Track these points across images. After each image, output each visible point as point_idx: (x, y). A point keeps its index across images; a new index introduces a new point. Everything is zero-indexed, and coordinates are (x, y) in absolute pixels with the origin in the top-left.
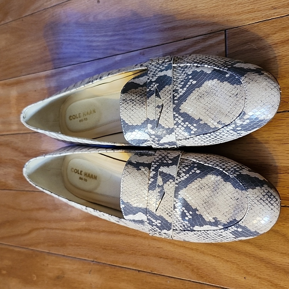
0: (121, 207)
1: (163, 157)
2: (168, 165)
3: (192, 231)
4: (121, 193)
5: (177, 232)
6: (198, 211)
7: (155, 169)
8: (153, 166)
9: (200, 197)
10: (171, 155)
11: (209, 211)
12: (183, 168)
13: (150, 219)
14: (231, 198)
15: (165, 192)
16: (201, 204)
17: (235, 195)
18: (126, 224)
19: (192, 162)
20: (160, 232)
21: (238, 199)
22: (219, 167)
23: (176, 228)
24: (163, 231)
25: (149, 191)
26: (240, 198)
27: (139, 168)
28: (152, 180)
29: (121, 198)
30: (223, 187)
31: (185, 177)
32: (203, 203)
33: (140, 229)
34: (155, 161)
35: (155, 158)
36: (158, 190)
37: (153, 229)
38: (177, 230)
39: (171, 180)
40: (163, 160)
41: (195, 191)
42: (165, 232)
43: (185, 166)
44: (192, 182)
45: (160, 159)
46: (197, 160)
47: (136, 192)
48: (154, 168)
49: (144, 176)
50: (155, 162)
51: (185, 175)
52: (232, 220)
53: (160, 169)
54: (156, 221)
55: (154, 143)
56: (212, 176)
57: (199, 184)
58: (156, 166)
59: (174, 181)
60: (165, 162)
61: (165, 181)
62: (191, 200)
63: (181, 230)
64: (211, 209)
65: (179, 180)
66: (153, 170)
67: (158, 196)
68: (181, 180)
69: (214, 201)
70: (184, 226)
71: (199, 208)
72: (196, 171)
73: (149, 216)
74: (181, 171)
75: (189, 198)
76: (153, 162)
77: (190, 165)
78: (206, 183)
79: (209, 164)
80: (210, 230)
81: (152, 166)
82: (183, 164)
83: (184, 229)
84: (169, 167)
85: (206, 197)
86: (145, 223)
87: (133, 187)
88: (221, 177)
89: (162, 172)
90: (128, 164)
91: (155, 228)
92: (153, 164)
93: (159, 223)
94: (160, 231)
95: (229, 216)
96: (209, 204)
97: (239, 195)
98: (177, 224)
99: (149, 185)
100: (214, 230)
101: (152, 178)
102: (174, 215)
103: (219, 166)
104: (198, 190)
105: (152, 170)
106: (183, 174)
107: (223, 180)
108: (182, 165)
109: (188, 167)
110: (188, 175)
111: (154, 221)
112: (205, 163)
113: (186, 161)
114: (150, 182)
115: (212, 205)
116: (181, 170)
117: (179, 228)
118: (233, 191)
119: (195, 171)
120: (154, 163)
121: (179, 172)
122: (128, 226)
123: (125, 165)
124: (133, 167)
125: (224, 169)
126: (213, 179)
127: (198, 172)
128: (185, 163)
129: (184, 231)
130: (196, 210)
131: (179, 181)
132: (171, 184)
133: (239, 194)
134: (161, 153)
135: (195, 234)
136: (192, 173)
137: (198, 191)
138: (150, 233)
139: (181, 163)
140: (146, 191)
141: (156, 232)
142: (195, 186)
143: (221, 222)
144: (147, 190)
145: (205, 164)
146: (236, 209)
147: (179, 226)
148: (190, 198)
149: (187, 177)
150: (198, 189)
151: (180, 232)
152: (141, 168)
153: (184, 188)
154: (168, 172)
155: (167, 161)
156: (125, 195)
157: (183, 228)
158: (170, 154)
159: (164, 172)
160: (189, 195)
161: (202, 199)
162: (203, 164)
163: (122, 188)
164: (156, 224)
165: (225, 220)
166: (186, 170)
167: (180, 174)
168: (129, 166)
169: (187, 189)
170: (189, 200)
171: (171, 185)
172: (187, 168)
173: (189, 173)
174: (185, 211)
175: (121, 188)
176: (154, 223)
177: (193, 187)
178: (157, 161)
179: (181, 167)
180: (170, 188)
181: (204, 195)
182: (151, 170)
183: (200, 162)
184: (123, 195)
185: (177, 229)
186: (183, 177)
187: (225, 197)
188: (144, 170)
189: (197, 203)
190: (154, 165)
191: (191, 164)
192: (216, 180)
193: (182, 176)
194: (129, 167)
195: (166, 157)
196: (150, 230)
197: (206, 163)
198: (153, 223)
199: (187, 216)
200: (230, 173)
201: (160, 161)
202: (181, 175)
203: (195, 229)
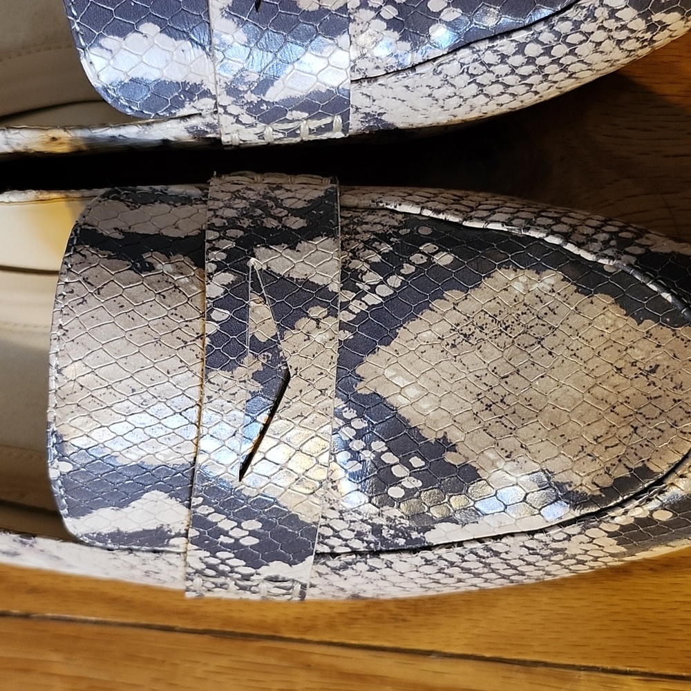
0: (53, 474)
1: (257, 205)
2: (290, 239)
3: (415, 551)
4: (53, 400)
5: (334, 563)
6: (453, 448)
7: (226, 260)
8: (214, 249)
9: (465, 381)
10: (290, 194)
11: (510, 443)
12: (365, 248)
13: (209, 518)
14: (619, 370)
15: (292, 372)
16: (470, 415)
17: (637, 354)
18: (58, 558)
19: (400, 217)
20: (246, 578)
21: (653, 371)
22: (542, 229)
23: (332, 547)
24: (264, 568)
25: (211, 375)
26: (666, 364)
27: (142, 261)
28: (221, 315)
29: (53, 427)
30: (576, 321)
31: (384, 291)
32: (478, 406)
33: (134, 572)
34: (218, 222)
35: (214, 210)
36: (251, 364)
37: (210, 567)
38: (334, 555)
39: (317, 311)
40: (261, 215)
41: (434, 354)
42: (272, 574)
43: (374, 240)
44: (420, 309)
45: (245, 214)
46: (423, 208)
47: (137, 386)
48: (224, 255)
49: (176, 300)
50: (222, 229)
51: (382, 283)
52: (627, 474)
53: (253, 260)
54: (239, 526)
55: (235, 103)
56: (513, 276)
57: (454, 317)
58: (230, 245)
59: (333, 313)
60: (271, 223)
61: (286, 319)
62: (419, 398)
63: (354, 552)
64: (522, 432)
65: (356, 307)
66: (221, 267)
67: (254, 394)
68: (364, 308)
69: (532, 392)
70: (377, 530)
71: (458, 434)
72: (436, 258)
73: (205, 502)
74: (357, 265)
75: (407, 390)
76: (212, 227)
77: (397, 235)
78: (490, 308)
79: (488, 223)
80: (512, 535)
81: (207, 245)
82: (359, 229)
83: (372, 545)
84: (299, 247)
85: (491, 380)
86: (172, 541)
87: (121, 362)
88: (560, 275)
89: (268, 273)
90: (78, 244)
91: (223, 562)
92: (211, 235)
93: (252, 533)
94: (250, 570)
95: (608, 457)
96: (511, 410)
97: (661, 349)
98: (338, 525)
99: (207, 341)
100: (532, 533)
101: (218, 303)
102: (330, 485)
103: (539, 225)
104: (454, 346)
105: (214, 267)
106: (372, 278)
107: (575, 288)
108: (357, 237)
109: (390, 243)
110: (395, 281)
111: (226, 524)
112: (465, 220)
113: (370, 218)
114: (212, 328)
115: (523, 412)
116: (358, 258)
117: (347, 546)
118: (625, 335)
119: (430, 256)
120: (217, 234)
121: (348, 269)
122: (69, 566)
123: (68, 250)
124: (109, 257)
125: (567, 237)
126: (518, 287)
127: (444, 259)
128: (367, 223)
129: (376, 554)
130: (445, 445)
131: (357, 311)
132: (318, 327)
133: (659, 346)
134: (239, 187)
135: (428, 562)
136: (413, 269)
137: (453, 352)
138: (188, 590)
139: (347, 225)
140: (190, 374)
141: (221, 580)
142: (436, 328)
143: (569, 489)
144: (198, 368)
145: (466, 224)
146: (644, 421)
147: (352, 535)
148: (412, 392)
149: (392, 292)
150: (451, 342)
151: (350, 564)
152: (149, 260)
153: (382, 347)
154: (296, 269)
155: (280, 219)
156: (74, 407)
157: (369, 543)
158: (287, 191)
159: (277, 271)
160: (406, 378)
161: (471, 388)
162: (458, 225)
163: (59, 372)
164: (237, 540)
165: (587, 480)
166: (384, 255)
167: (357, 275)
168: (87, 250)
169: (397, 347)
170: (406, 402)
171: (318, 337)
172: (386, 248)
173: (402, 271)
174: (389, 458)
175: (53, 371)
176: (226, 534)
177: (424, 335)
178: (232, 223)
179: (354, 245)
180: (313, 349)
181: (480, 369)
182: (210, 267)
183: (441, 217)
184: (67, 410)
185: (337, 550)
186: (373, 289)
187: (591, 366)
188: (168, 268)
189: (445, 414)
190: (218, 239)
191: (399, 228)
192: (538, 293)
193: (367, 288)
194: (91, 258)
195: (270, 203)
196: (197, 571)
197: (471, 219)
198: (222, 539)
199: (396, 481)
200: (600, 254)
201: (246, 223)
202: (362, 281)
203: (431, 537)
